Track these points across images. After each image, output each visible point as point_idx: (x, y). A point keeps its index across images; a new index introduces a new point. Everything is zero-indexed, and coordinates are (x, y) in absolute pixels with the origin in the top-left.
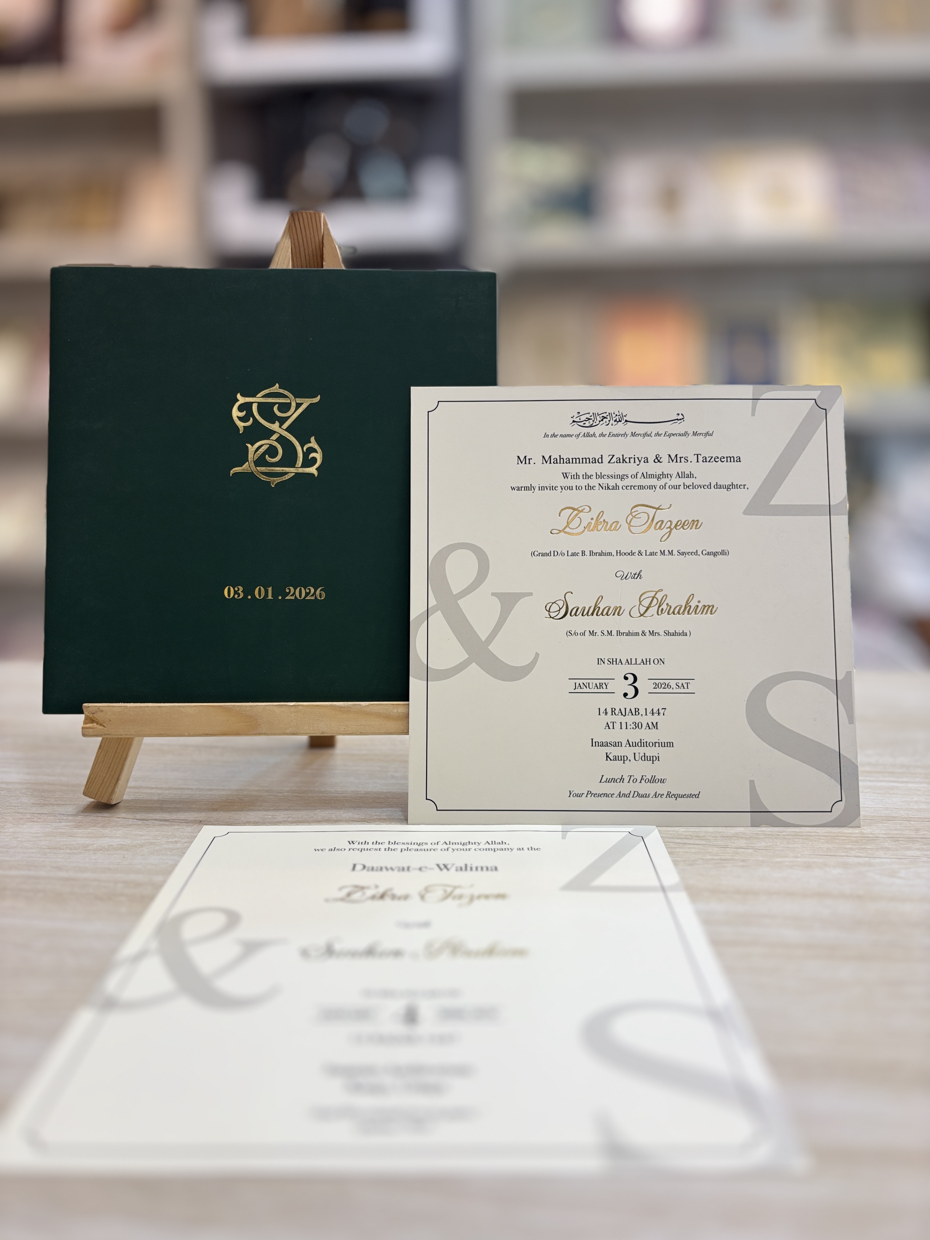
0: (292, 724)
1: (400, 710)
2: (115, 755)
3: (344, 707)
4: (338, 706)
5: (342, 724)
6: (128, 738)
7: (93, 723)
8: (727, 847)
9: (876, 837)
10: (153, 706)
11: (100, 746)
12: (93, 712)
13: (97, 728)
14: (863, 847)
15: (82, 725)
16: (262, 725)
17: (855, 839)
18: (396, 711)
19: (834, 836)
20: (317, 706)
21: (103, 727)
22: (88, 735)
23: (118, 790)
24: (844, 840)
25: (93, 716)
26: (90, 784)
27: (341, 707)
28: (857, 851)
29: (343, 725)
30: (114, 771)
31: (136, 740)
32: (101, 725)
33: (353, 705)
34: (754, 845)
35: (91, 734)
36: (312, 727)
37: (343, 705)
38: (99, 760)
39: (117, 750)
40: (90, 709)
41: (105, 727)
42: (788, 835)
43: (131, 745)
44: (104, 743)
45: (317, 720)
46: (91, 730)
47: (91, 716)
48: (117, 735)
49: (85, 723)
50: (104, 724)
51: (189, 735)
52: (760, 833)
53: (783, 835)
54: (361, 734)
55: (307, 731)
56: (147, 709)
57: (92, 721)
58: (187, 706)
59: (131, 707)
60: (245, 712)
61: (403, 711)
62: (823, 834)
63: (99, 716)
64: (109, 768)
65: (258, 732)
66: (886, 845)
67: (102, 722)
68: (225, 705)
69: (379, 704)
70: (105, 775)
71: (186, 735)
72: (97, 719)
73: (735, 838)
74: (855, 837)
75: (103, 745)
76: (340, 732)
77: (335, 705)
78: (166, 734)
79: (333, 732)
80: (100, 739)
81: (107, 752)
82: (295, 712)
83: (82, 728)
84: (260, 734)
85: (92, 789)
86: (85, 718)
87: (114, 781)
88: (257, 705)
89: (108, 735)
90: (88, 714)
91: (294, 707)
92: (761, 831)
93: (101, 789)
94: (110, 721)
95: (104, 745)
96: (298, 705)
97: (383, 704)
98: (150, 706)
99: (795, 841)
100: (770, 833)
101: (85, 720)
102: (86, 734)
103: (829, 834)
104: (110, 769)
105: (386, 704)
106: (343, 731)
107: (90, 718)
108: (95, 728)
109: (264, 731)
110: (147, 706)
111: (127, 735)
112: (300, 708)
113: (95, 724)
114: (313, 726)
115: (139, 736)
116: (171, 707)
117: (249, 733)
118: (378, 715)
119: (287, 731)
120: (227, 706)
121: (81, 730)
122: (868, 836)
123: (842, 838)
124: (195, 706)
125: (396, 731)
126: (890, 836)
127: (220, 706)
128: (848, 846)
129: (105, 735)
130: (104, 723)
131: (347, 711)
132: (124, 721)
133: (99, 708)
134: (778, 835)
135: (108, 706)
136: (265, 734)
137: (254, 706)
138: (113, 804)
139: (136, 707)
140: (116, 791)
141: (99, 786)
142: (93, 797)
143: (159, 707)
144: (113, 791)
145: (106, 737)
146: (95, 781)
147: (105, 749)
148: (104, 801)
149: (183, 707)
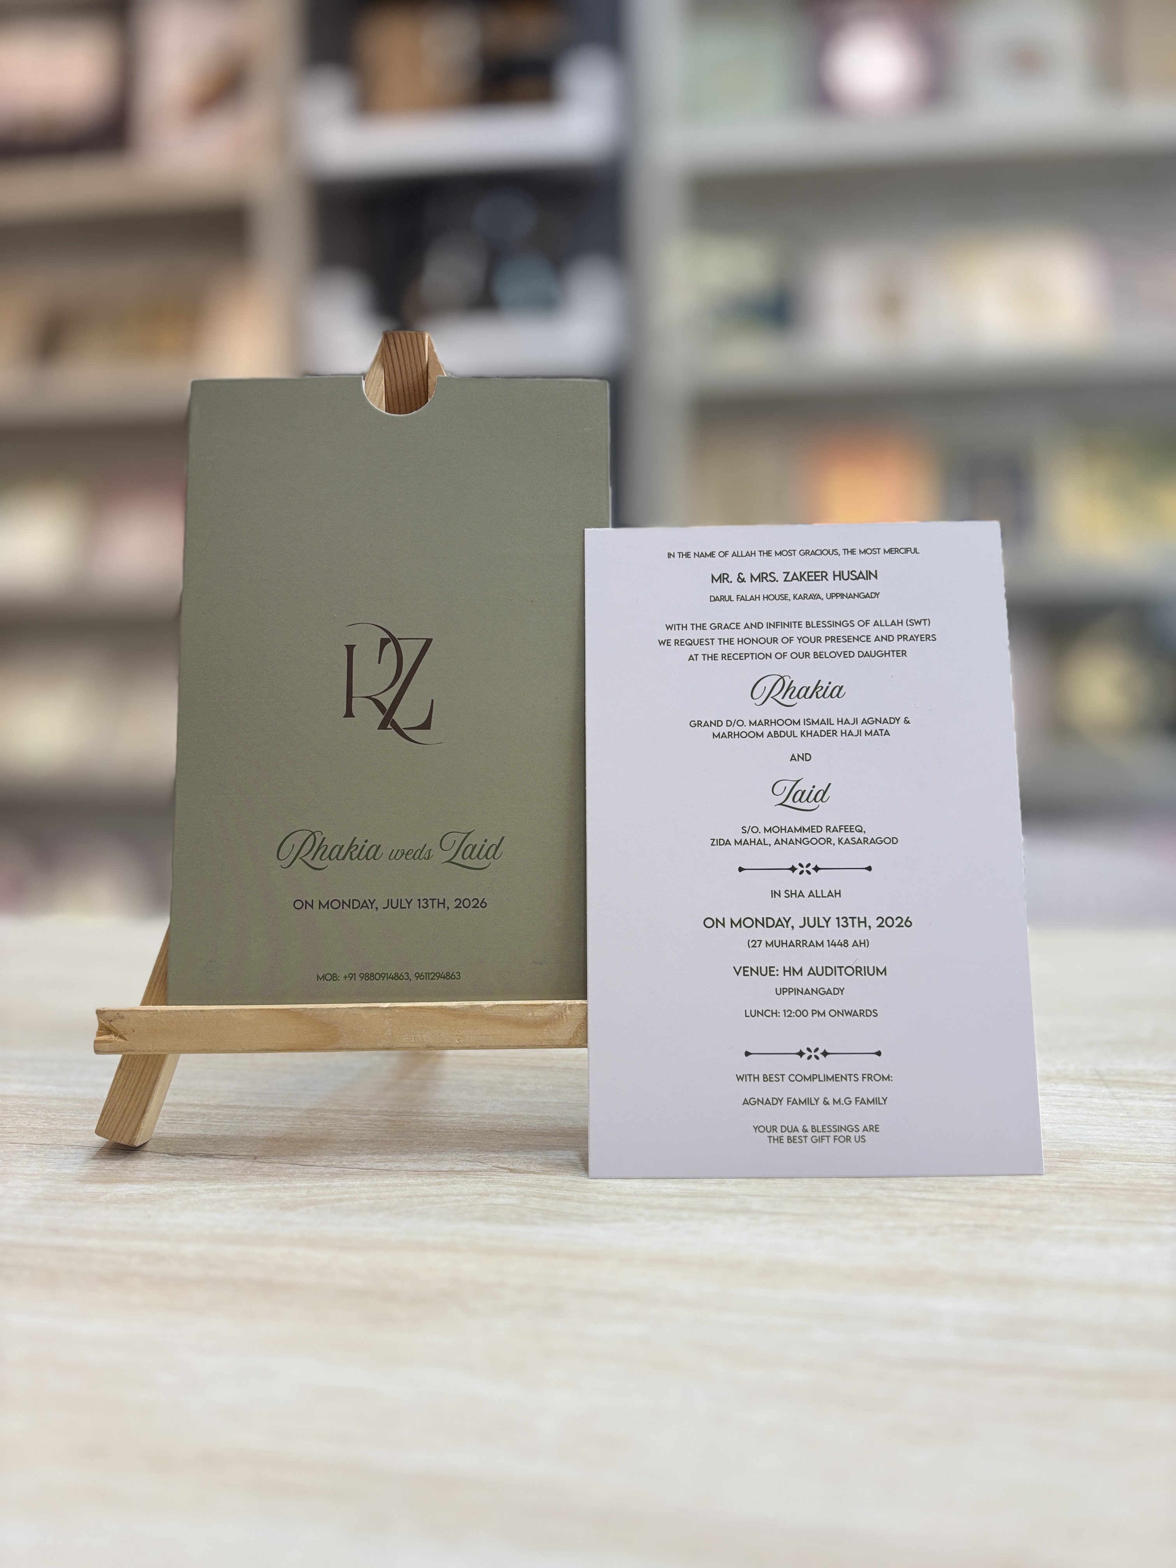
0: (386, 1034)
1: (536, 1014)
2: (140, 1078)
3: (459, 1009)
5: (455, 1033)
6: (159, 1055)
7: (109, 1034)
10: (193, 1010)
11: (121, 1064)
12: (109, 1020)
13: (115, 1041)
15: (94, 1037)
16: (344, 1035)
18: (530, 1014)
20: (420, 1008)
21: (122, 1040)
22: (102, 1052)
23: (144, 1127)
25: (110, 1024)
26: (105, 1118)
27: (453, 1010)
29: (458, 1035)
30: (139, 1099)
31: (170, 1058)
32: (121, 1037)
33: (471, 1006)
35: (107, 1050)
36: (413, 1038)
37: (457, 1007)
38: (119, 1085)
39: (143, 1070)
40: (107, 1015)
41: (126, 1040)
43: (163, 1062)
44: (125, 1061)
45: (421, 1028)
46: (109, 1044)
47: (107, 1024)
48: (144, 1051)
49: (99, 1034)
50: (126, 1036)
51: (244, 1051)
54: (483, 1047)
55: (407, 1044)
56: (185, 1015)
57: (109, 1031)
58: (241, 1010)
59: (162, 1012)
60: (320, 1019)
61: (540, 1014)
63: (117, 1025)
64: (132, 1095)
65: (338, 1047)
67: (122, 1033)
68: (292, 1009)
70: (126, 1106)
71: (238, 1051)
72: (115, 1028)
75: (124, 1063)
76: (453, 1045)
77: (446, 1006)
78: (211, 1049)
79: (443, 1045)
80: (120, 1056)
81: (130, 1073)
82: (390, 1018)
83: (96, 1042)
84: (340, 1049)
85: (108, 1125)
86: (99, 1028)
87: (139, 1115)
88: (338, 1008)
89: (131, 1051)
90: (103, 1022)
91: (389, 1010)
93: (121, 1126)
94: (134, 1031)
95: (126, 1064)
96: (394, 1007)
97: (512, 1005)
98: (189, 1010)
101: (99, 1029)
102: (100, 1049)
104: (134, 1098)
105: (516, 1005)
106: (457, 1043)
107: (106, 1027)
108: (113, 1041)
109: (347, 1045)
110: (186, 1011)
111: (156, 1051)
112: (398, 1011)
113: (113, 1036)
114: (415, 1037)
115: (173, 1052)
117: (326, 1048)
118: (506, 1021)
119: (379, 1045)
120: (296, 1009)
121: (93, 1044)
124: (251, 1010)
125: (531, 1043)
127: (285, 1009)
129: (126, 1051)
130: (125, 1034)
131: (463, 1015)
132: (153, 1031)
133: (118, 1014)
136: (348, 1049)
137: (334, 1009)
138: (137, 1146)
139: (170, 1012)
140: (142, 1127)
141: (117, 1121)
142: (110, 1136)
143: (202, 1011)
144: (137, 1128)
145: (127, 1053)
146: (113, 1115)
147: (126, 1068)
148: (125, 1142)
149: (234, 1011)
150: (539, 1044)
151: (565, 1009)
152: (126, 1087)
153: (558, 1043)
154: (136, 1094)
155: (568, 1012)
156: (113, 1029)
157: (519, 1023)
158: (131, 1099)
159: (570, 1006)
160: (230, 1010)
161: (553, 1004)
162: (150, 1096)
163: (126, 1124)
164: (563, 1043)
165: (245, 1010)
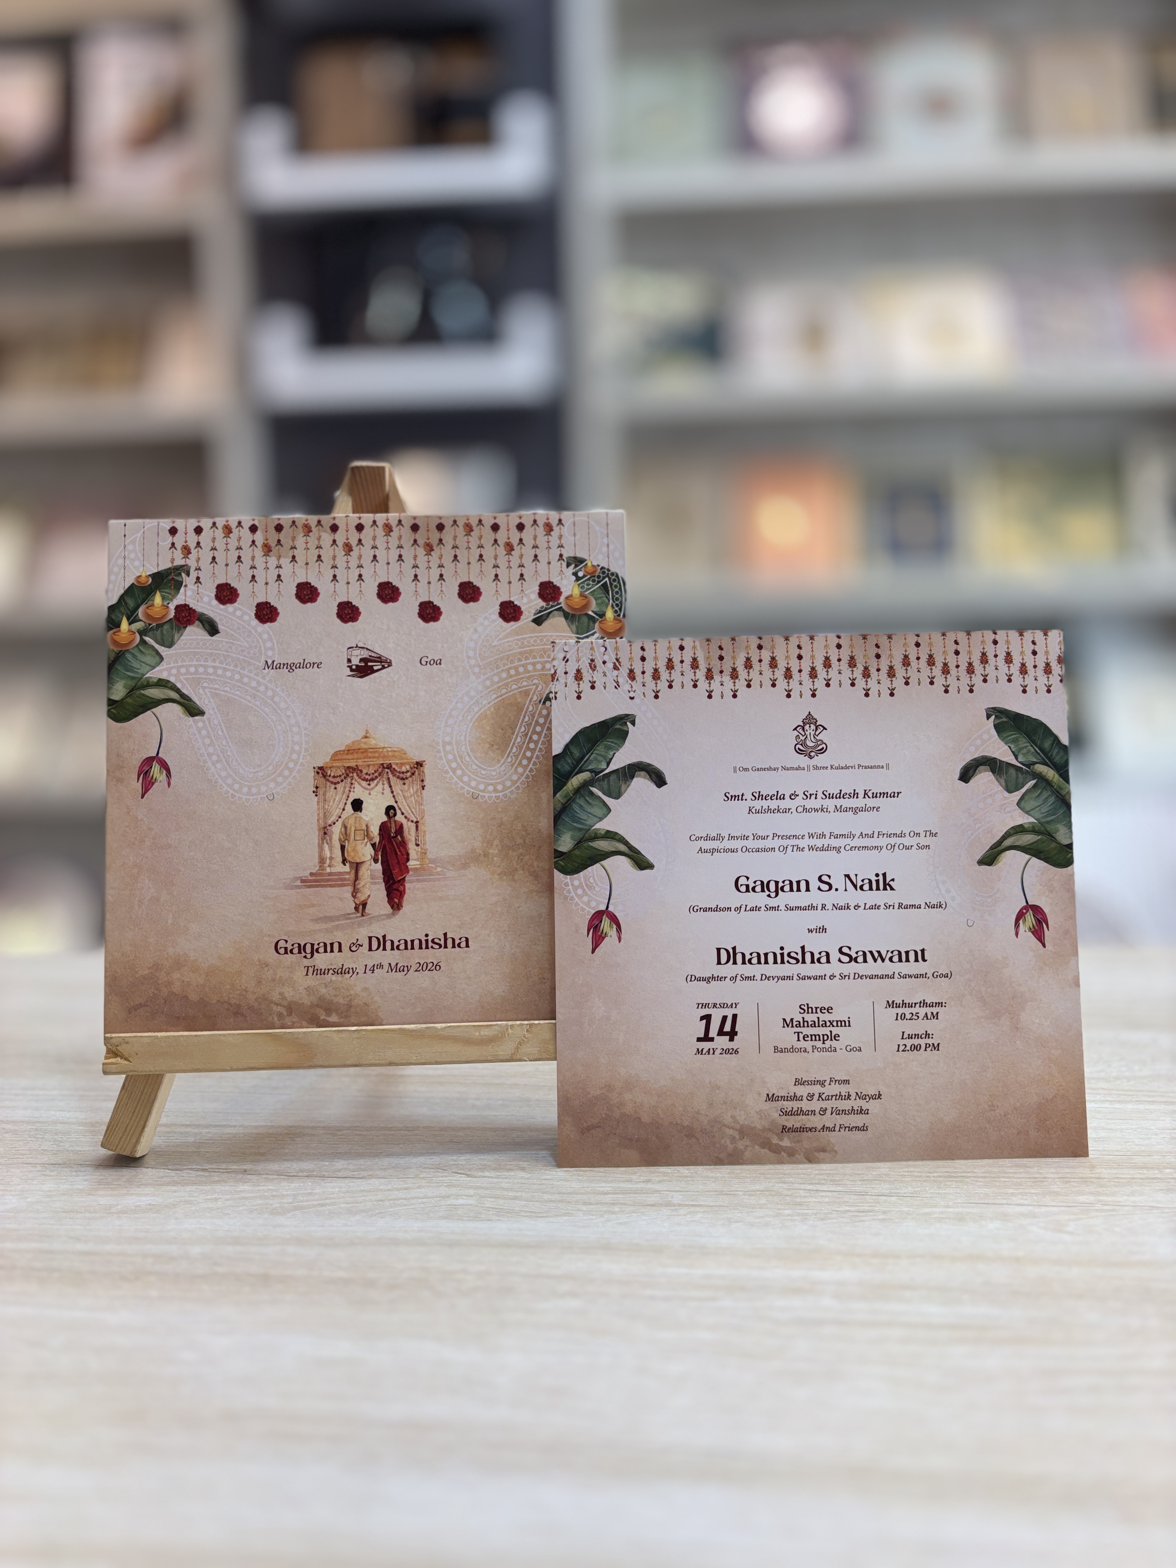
0: (354, 1053)
1: (482, 1033)
2: (141, 1095)
3: (416, 1030)
4: (408, 1030)
5: (413, 1052)
6: (158, 1075)
7: (115, 1058)
8: (866, 1194)
9: (1044, 1178)
10: (188, 1036)
11: (123, 1085)
12: (115, 1045)
13: (121, 1063)
14: (1027, 1191)
15: (103, 1060)
16: (318, 1055)
17: (1018, 1180)
18: (478, 1034)
19: (994, 1177)
20: (383, 1030)
21: (127, 1063)
22: (109, 1073)
23: (144, 1140)
24: (1005, 1181)
25: (117, 1049)
26: (109, 1134)
27: (412, 1031)
28: (1019, 1196)
29: (416, 1053)
30: (140, 1114)
31: (168, 1076)
32: (126, 1059)
33: (427, 1028)
34: (898, 1191)
35: (113, 1071)
36: (377, 1056)
38: (123, 1102)
39: (144, 1087)
40: (114, 1041)
41: (130, 1062)
42: (940, 1177)
43: (161, 1081)
44: (127, 1082)
45: (385, 1047)
46: (114, 1066)
47: (114, 1049)
48: (145, 1071)
49: (106, 1058)
50: (129, 1059)
51: (232, 1070)
52: (906, 1174)
53: (934, 1177)
54: (437, 1063)
56: (182, 1040)
57: (115, 1055)
58: (229, 1034)
59: (162, 1037)
60: (297, 1040)
61: (486, 1033)
62: (980, 1175)
63: (122, 1049)
64: (133, 1113)
66: (1055, 1188)
67: (127, 1056)
68: (274, 1032)
69: (457, 1026)
70: (128, 1121)
71: (227, 1070)
72: (121, 1052)
73: (877, 1182)
74: (1018, 1178)
75: (126, 1085)
76: (411, 1062)
77: (406, 1028)
78: (203, 1069)
79: (403, 1061)
80: (124, 1076)
81: (132, 1092)
82: (358, 1038)
83: (104, 1064)
84: (315, 1067)
85: (111, 1139)
87: (140, 1127)
89: (134, 1071)
90: (109, 1047)
91: (356, 1033)
92: (908, 1172)
93: (124, 1137)
94: (137, 1055)
95: (128, 1084)
96: (361, 1030)
97: (462, 1026)
98: (185, 1036)
99: (947, 1185)
100: (919, 1174)
101: (107, 1053)
102: (108, 1070)
103: (988, 1175)
104: (135, 1115)
105: (466, 1026)
106: (415, 1060)
107: (113, 1052)
108: (119, 1064)
109: (321, 1063)
110: (182, 1036)
111: (156, 1070)
112: (364, 1033)
113: (119, 1059)
114: (379, 1055)
115: (170, 1072)
116: (210, 1035)
117: (303, 1066)
118: (455, 1039)
119: (348, 1062)
120: (277, 1033)
121: (101, 1066)
122: (1034, 1176)
123: (1003, 1179)
124: (238, 1034)
126: (1060, 1175)
127: (267, 1033)
128: (1011, 1191)
129: (130, 1071)
130: (129, 1057)
131: (420, 1036)
132: (154, 1054)
133: (122, 1040)
134: (928, 1177)
135: (135, 1037)
136: (322, 1067)
137: (309, 1032)
138: (138, 1156)
139: (168, 1037)
140: (142, 1140)
141: (120, 1135)
142: (115, 1148)
143: (196, 1036)
144: (138, 1141)
145: (131, 1074)
146: (117, 1129)
147: (129, 1088)
148: (127, 1153)
149: (224, 1035)
150: (485, 1058)
151: (507, 1030)
152: (128, 1105)
153: (500, 1058)
154: (137, 1110)
155: (510, 1030)
156: (119, 1053)
157: (468, 1041)
158: (132, 1116)
159: (512, 1026)
160: (220, 1035)
161: (497, 1025)
162: (149, 1113)
163: (129, 1138)
164: (505, 1058)
165: (234, 1034)
